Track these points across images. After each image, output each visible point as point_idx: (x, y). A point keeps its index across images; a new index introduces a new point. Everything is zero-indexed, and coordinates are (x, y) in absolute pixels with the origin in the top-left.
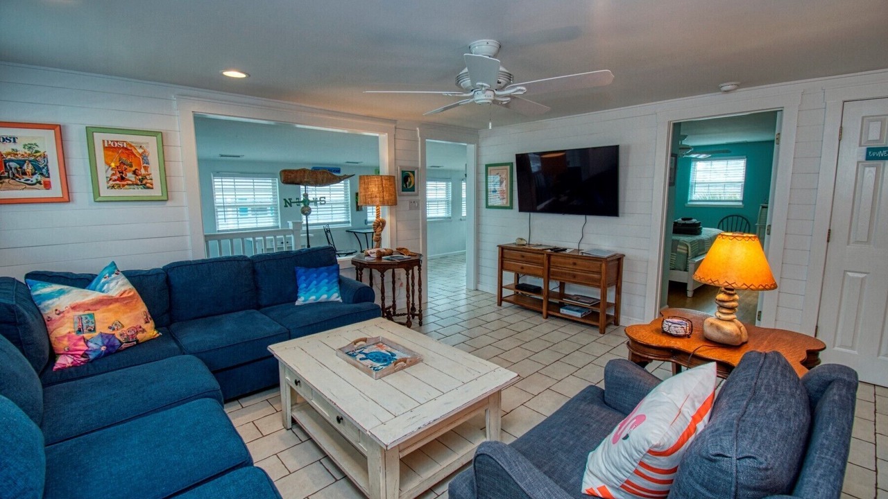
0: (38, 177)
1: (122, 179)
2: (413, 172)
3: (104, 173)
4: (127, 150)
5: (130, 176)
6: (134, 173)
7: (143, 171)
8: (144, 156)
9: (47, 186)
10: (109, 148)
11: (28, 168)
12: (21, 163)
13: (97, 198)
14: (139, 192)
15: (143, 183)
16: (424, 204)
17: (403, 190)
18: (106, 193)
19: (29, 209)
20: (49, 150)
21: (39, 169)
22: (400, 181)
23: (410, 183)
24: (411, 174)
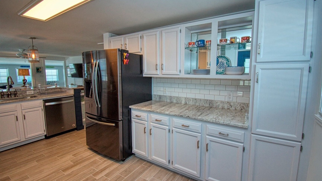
2: (41, 68)
16: (45, 76)
22: (36, 70)
23: (40, 70)
24: (40, 68)
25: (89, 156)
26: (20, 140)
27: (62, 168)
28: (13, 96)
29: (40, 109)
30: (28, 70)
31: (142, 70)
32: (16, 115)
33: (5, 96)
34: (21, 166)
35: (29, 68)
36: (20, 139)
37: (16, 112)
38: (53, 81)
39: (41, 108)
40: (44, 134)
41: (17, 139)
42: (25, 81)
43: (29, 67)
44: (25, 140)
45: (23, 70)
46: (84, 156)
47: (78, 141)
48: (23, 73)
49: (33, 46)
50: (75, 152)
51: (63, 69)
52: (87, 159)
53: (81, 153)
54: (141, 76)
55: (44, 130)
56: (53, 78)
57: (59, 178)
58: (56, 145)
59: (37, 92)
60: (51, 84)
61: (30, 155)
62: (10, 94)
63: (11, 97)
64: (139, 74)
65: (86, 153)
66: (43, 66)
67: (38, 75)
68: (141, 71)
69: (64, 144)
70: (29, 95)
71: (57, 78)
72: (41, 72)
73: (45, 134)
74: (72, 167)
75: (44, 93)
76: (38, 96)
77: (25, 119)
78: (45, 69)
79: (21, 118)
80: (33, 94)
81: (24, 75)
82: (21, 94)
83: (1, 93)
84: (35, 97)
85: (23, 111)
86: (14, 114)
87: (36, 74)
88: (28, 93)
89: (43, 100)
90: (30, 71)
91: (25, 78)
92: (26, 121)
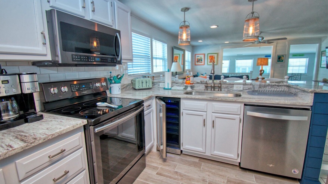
0: (201, 61)
1: (211, 61)
3: (209, 60)
4: (212, 57)
5: (212, 61)
6: (213, 60)
7: (214, 60)
8: (214, 57)
9: (202, 63)
10: (210, 57)
11: (200, 60)
12: (199, 59)
15: (214, 62)
17: (278, 61)
18: (209, 64)
19: (200, 66)
20: (203, 58)
21: (201, 60)
22: (277, 59)
23: (281, 59)
24: (282, 57)
26: (205, 153)
28: (216, 90)
29: (237, 118)
32: (204, 118)
33: (209, 89)
37: (206, 113)
38: (298, 74)
39: (239, 116)
40: (237, 160)
42: (262, 72)
43: (269, 56)
44: (211, 156)
45: (262, 59)
48: (261, 62)
51: (315, 57)
55: (238, 154)
56: (300, 69)
59: (247, 88)
60: (295, 77)
62: (213, 85)
63: (214, 90)
66: (286, 54)
67: (279, 64)
70: (234, 91)
71: (305, 70)
72: (282, 61)
73: (239, 161)
75: (257, 91)
76: (243, 96)
77: (213, 127)
78: (289, 58)
79: (209, 124)
80: (241, 91)
81: (262, 65)
82: (227, 87)
83: (205, 83)
84: (240, 96)
85: (213, 114)
86: (202, 116)
87: (276, 63)
88: (235, 88)
89: (245, 105)
90: (270, 61)
91: (262, 68)
92: (215, 131)
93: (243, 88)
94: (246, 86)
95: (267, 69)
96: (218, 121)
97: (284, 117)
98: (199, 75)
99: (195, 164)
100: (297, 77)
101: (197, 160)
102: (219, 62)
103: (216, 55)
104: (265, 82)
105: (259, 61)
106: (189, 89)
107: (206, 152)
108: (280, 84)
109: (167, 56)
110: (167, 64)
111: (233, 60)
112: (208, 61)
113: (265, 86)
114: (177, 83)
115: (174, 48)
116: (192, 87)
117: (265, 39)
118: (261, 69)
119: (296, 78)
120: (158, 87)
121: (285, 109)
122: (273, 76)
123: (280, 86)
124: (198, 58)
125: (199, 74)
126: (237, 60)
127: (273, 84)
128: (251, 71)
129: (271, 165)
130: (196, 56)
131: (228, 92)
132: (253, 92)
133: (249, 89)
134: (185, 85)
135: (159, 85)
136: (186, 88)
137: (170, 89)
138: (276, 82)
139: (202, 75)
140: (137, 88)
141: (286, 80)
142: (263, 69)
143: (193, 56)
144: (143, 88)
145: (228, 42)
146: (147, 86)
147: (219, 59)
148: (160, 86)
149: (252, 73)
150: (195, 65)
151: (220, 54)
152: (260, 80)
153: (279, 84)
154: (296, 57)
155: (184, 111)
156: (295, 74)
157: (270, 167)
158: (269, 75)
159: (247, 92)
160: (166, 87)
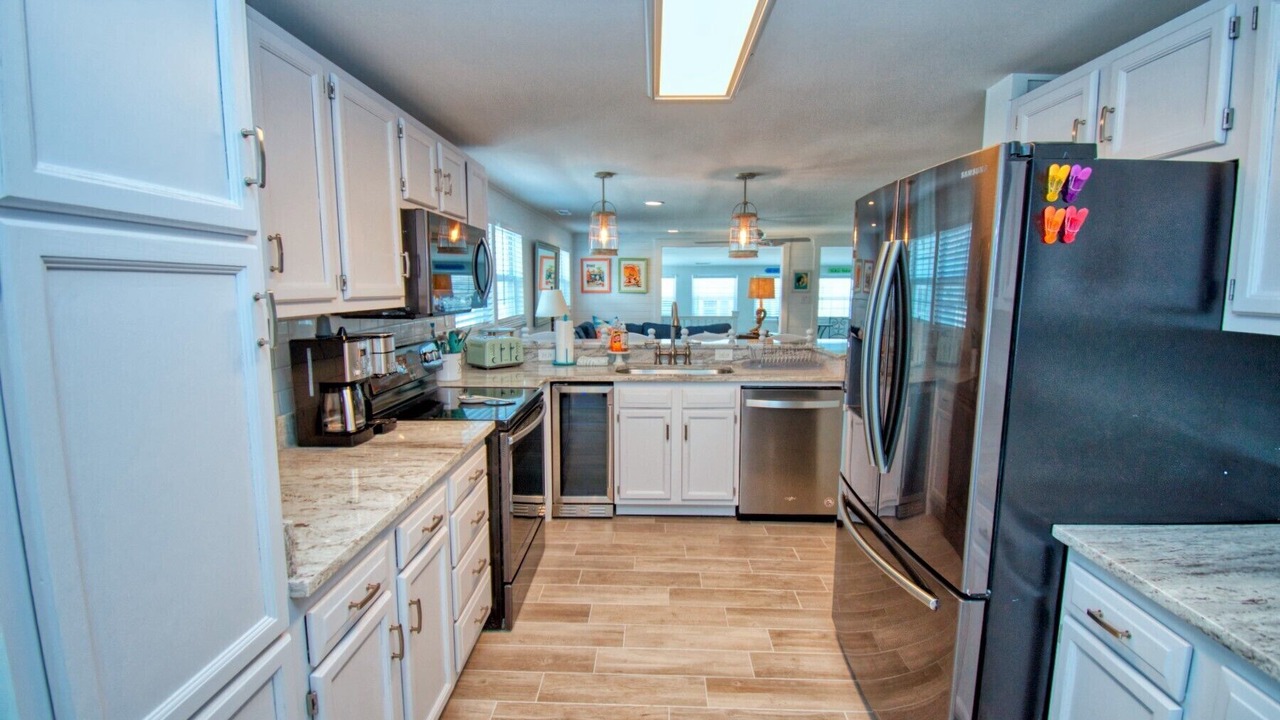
0: (600, 281)
1: (630, 282)
2: (806, 274)
3: (624, 279)
4: (632, 269)
5: (632, 281)
6: (635, 279)
7: (638, 278)
8: (639, 271)
9: (603, 285)
10: (626, 268)
11: (597, 277)
12: (595, 275)
13: (620, 292)
14: (635, 289)
15: (638, 284)
16: (816, 299)
17: (797, 287)
18: (623, 289)
19: (596, 295)
20: (605, 269)
21: (601, 278)
22: (793, 281)
23: (804, 282)
24: (804, 276)
25: (825, 675)
26: (669, 499)
27: (716, 669)
28: (680, 362)
29: (730, 414)
30: (771, 281)
31: (1219, 277)
32: (668, 421)
33: (665, 361)
34: (630, 586)
35: (776, 274)
36: (668, 497)
37: (669, 411)
39: (731, 412)
40: (731, 501)
41: (658, 493)
42: (763, 315)
43: (776, 270)
44: (681, 503)
45: (760, 280)
46: (807, 664)
47: (820, 576)
48: (759, 289)
49: (745, 203)
50: (783, 623)
52: (811, 685)
53: (802, 641)
54: (1204, 323)
55: (734, 490)
57: (681, 709)
58: (748, 560)
59: (741, 357)
60: (837, 326)
61: (672, 560)
62: (673, 353)
63: (676, 362)
64: (1183, 311)
65: (818, 651)
66: (813, 268)
67: (800, 294)
68: (1212, 290)
69: (773, 569)
70: (718, 363)
72: (805, 287)
73: (736, 503)
74: (745, 687)
75: (759, 362)
76: (737, 371)
77: (686, 438)
78: (818, 277)
79: (677, 433)
80: (730, 362)
81: (760, 297)
82: (701, 356)
83: (656, 348)
84: (730, 371)
85: (686, 412)
86: (662, 417)
87: (792, 292)
88: (719, 356)
89: (743, 387)
90: (778, 283)
91: (761, 305)
92: (689, 446)
93: (734, 355)
94: (739, 352)
95: (773, 307)
96: (694, 426)
97: (808, 404)
98: (599, 324)
99: (649, 528)
100: (841, 327)
101: (652, 521)
102: (653, 284)
103: (642, 265)
104: (771, 342)
105: (754, 287)
106: (619, 362)
107: (673, 497)
108: (800, 346)
109: (521, 271)
110: (522, 295)
111: (686, 276)
112: (622, 284)
113: (774, 351)
114: (585, 349)
115: (537, 245)
116: (625, 357)
117: (764, 237)
118: (757, 306)
119: (839, 329)
120: (535, 359)
121: (810, 392)
122: (787, 329)
123: (798, 350)
124: (591, 269)
125: (599, 321)
126: (696, 277)
127: (786, 346)
128: (733, 312)
129: (791, 499)
130: (585, 263)
131: (706, 366)
132: (752, 364)
133: (744, 358)
134: (610, 352)
135: (536, 356)
136: (612, 358)
137: (574, 364)
138: (791, 343)
139: (607, 322)
140: (488, 363)
141: (808, 337)
142: (764, 307)
143: (577, 264)
144: (504, 363)
145: (676, 231)
146: (513, 358)
147: (653, 276)
148: (540, 358)
149: (737, 318)
150: (583, 291)
151: (654, 262)
152: (761, 338)
153: (797, 345)
154: (836, 274)
155: (622, 411)
156: (836, 319)
157: (790, 503)
158: (778, 322)
159: (742, 364)
160: (561, 359)
